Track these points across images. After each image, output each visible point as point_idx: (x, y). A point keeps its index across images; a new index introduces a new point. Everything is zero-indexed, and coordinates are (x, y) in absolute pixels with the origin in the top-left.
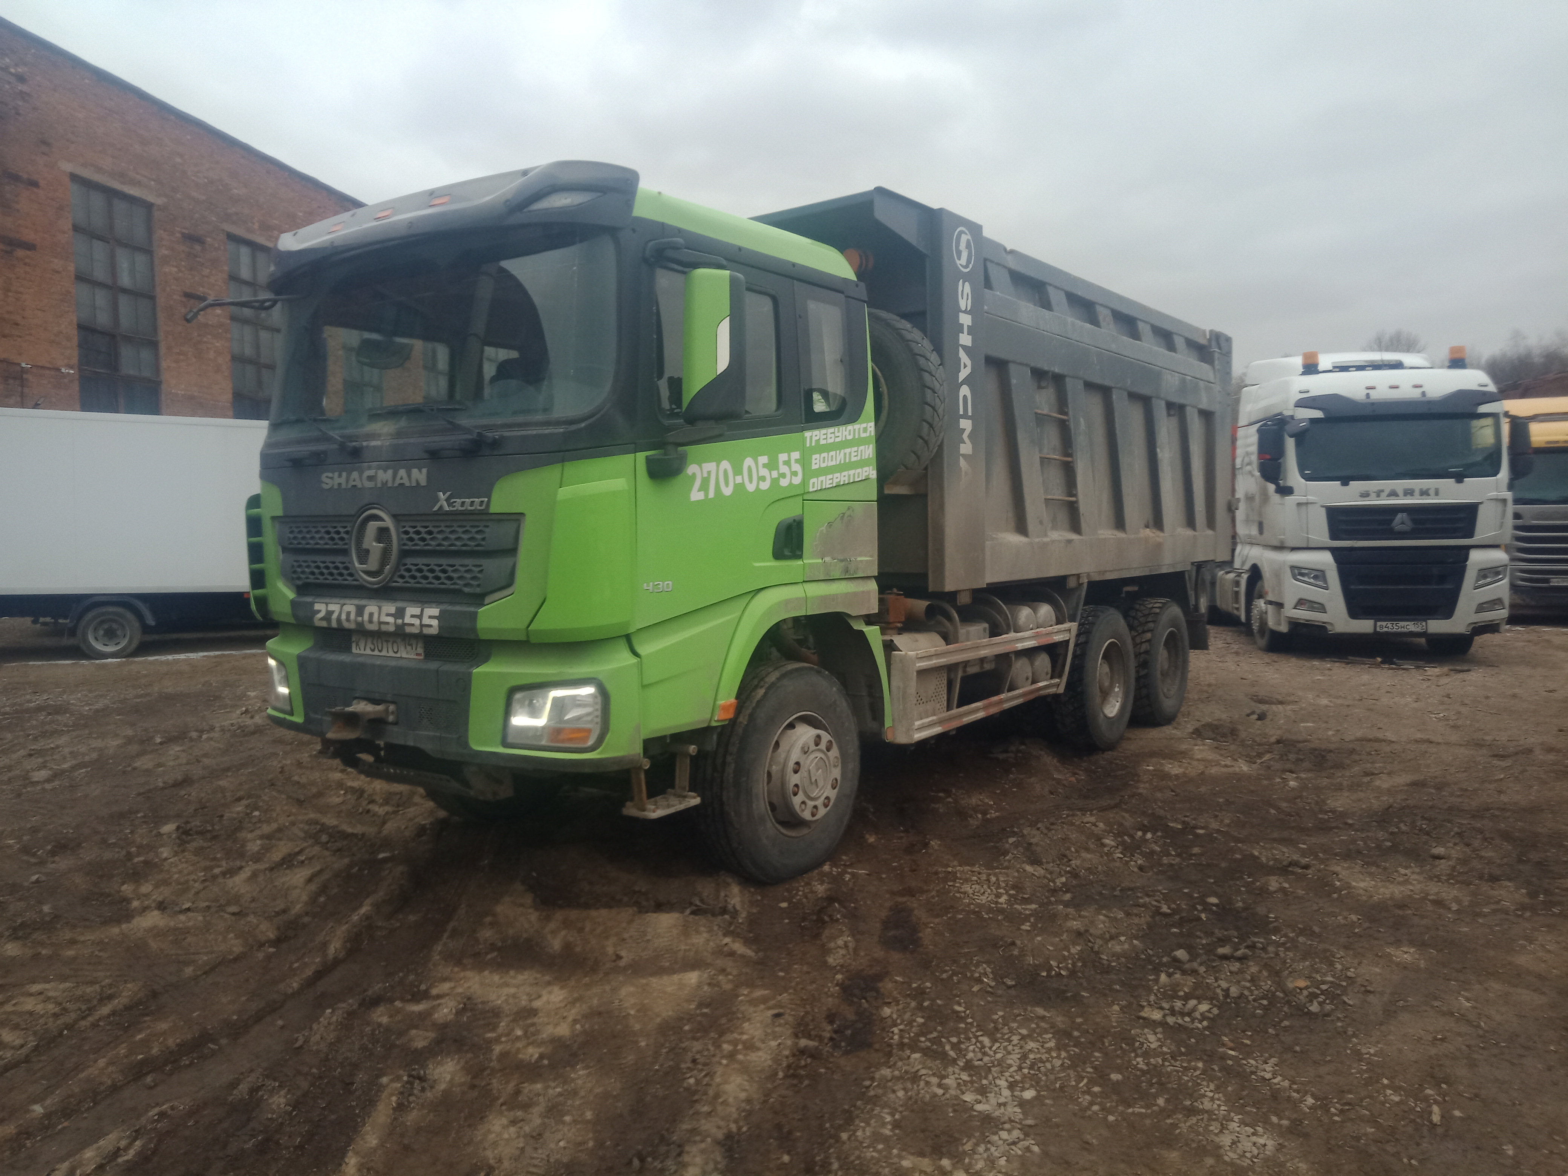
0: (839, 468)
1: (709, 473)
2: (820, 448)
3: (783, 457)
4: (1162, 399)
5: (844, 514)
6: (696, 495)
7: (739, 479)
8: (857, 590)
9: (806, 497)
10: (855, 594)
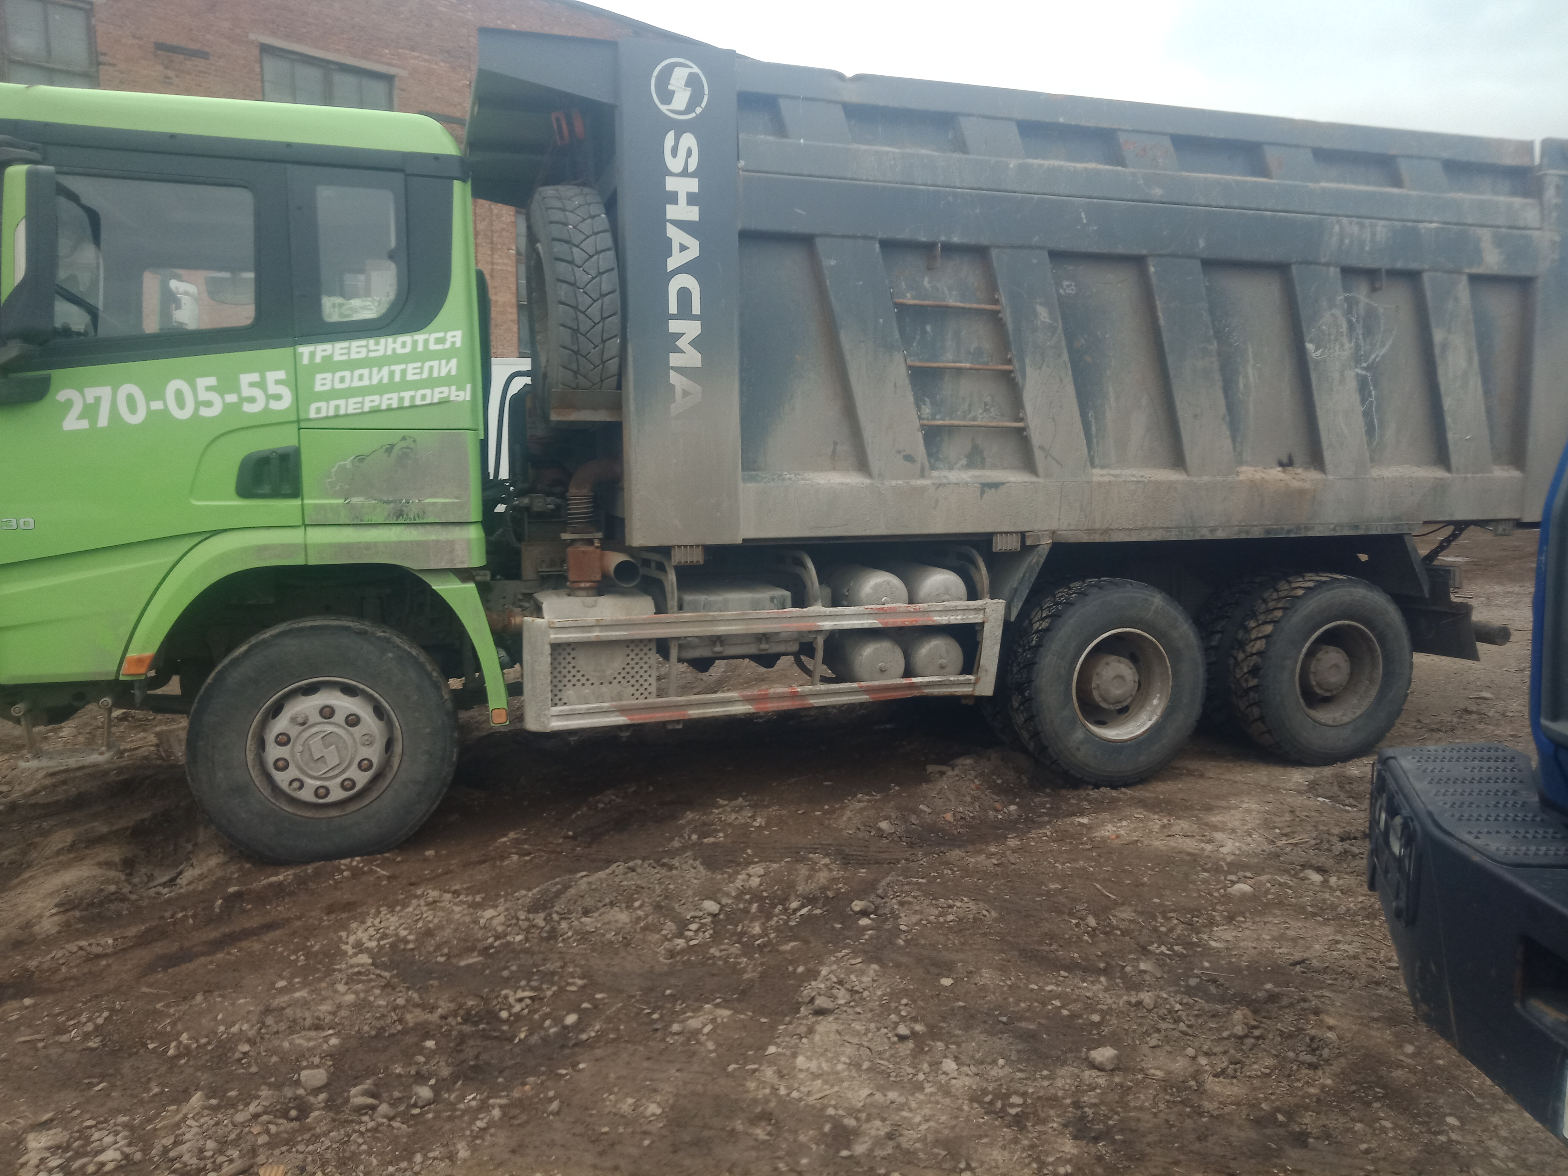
0: (380, 389)
1: (98, 399)
2: (329, 365)
3: (246, 379)
4: (1327, 265)
5: (392, 446)
6: (72, 423)
7: (157, 405)
8: (424, 538)
9: (303, 425)
10: (418, 543)
